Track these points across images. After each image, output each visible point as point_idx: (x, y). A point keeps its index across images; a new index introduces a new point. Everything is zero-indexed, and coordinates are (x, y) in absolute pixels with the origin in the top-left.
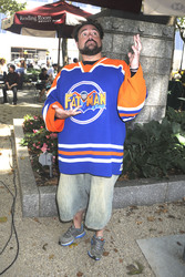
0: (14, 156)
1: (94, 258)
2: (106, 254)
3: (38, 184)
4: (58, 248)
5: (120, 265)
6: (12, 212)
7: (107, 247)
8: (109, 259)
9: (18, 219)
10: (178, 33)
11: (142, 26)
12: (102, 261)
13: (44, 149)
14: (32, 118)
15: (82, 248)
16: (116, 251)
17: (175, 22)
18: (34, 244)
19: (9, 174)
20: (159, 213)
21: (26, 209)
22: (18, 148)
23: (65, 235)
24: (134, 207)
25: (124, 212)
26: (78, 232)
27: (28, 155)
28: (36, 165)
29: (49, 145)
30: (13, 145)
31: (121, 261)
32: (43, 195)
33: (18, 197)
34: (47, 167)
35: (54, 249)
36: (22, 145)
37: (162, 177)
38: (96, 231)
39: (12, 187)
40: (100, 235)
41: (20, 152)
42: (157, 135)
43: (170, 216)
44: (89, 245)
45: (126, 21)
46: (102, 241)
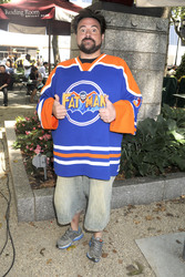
0: (7, 159)
1: (93, 260)
2: (104, 255)
3: (33, 187)
4: (55, 252)
5: (119, 266)
6: (7, 217)
7: (106, 248)
8: (108, 260)
9: (13, 224)
10: (172, 27)
11: (135, 19)
12: (101, 263)
13: (38, 151)
14: (24, 120)
15: (80, 250)
16: (115, 251)
17: (170, 15)
18: (31, 249)
19: (2, 178)
20: (157, 211)
21: (21, 213)
22: (11, 151)
23: (63, 238)
24: (132, 206)
25: (122, 212)
26: (75, 235)
27: (21, 158)
28: (30, 168)
29: (43, 147)
30: (5, 149)
31: (121, 262)
32: (38, 198)
33: (12, 201)
34: (42, 169)
35: (52, 253)
36: (16, 148)
37: (159, 175)
38: (94, 233)
39: (5, 192)
40: (98, 236)
41: (13, 154)
42: (152, 132)
43: (169, 215)
44: (87, 247)
45: (119, 14)
46: (101, 242)
